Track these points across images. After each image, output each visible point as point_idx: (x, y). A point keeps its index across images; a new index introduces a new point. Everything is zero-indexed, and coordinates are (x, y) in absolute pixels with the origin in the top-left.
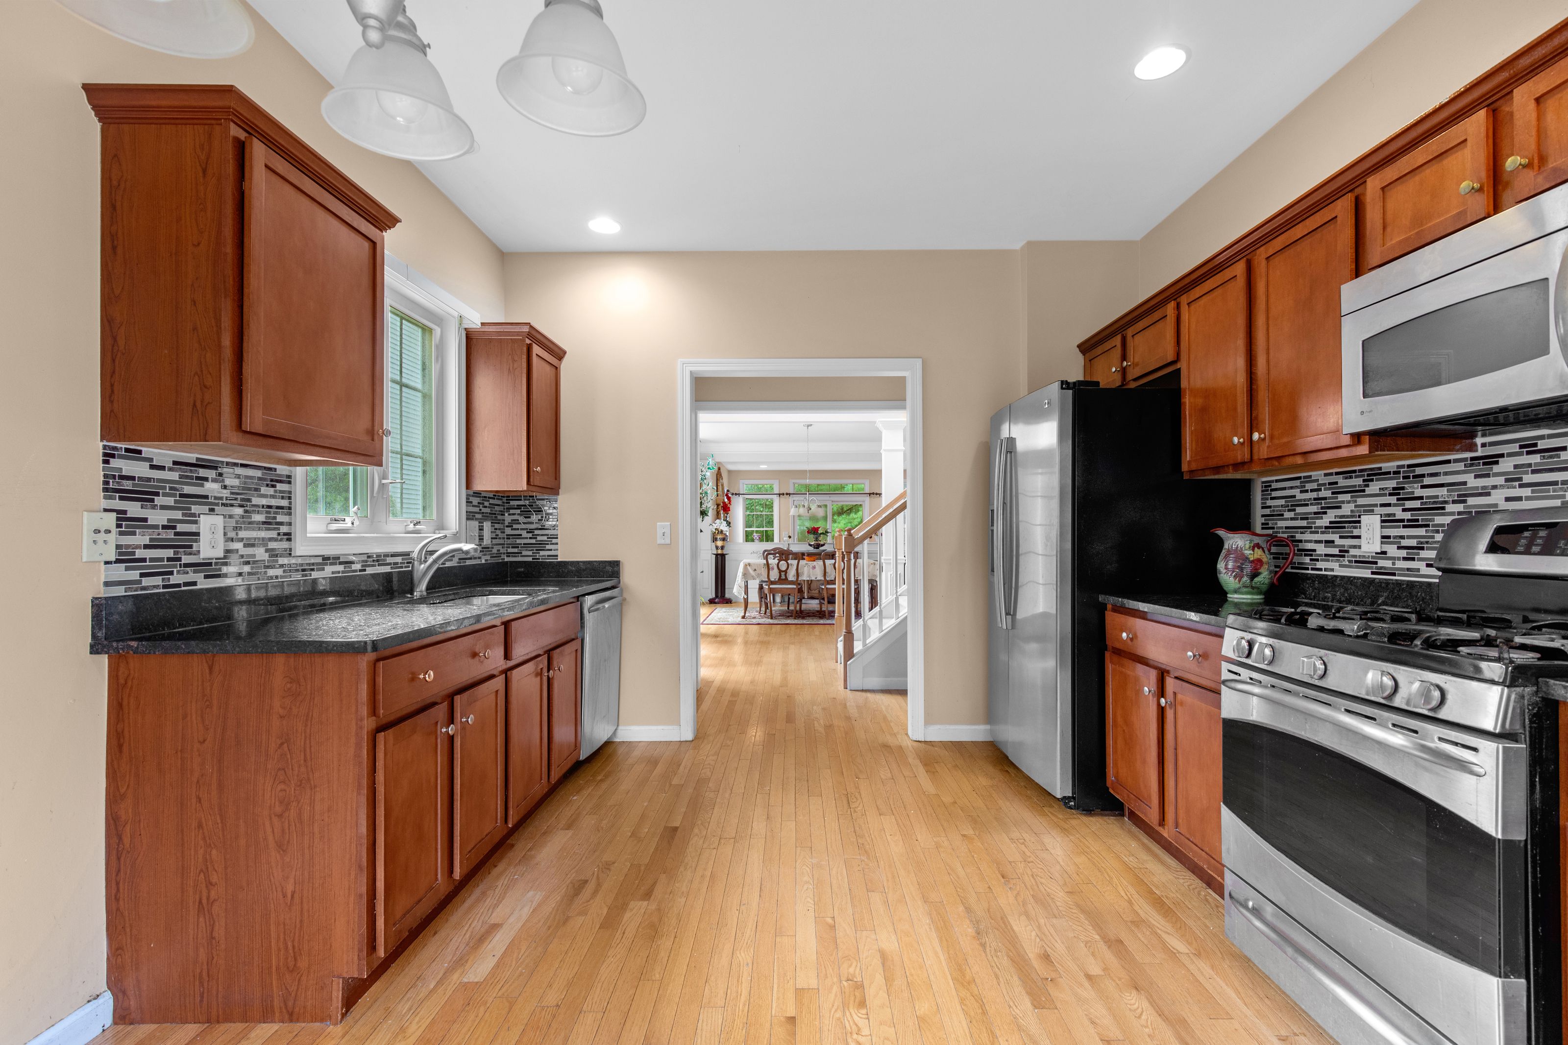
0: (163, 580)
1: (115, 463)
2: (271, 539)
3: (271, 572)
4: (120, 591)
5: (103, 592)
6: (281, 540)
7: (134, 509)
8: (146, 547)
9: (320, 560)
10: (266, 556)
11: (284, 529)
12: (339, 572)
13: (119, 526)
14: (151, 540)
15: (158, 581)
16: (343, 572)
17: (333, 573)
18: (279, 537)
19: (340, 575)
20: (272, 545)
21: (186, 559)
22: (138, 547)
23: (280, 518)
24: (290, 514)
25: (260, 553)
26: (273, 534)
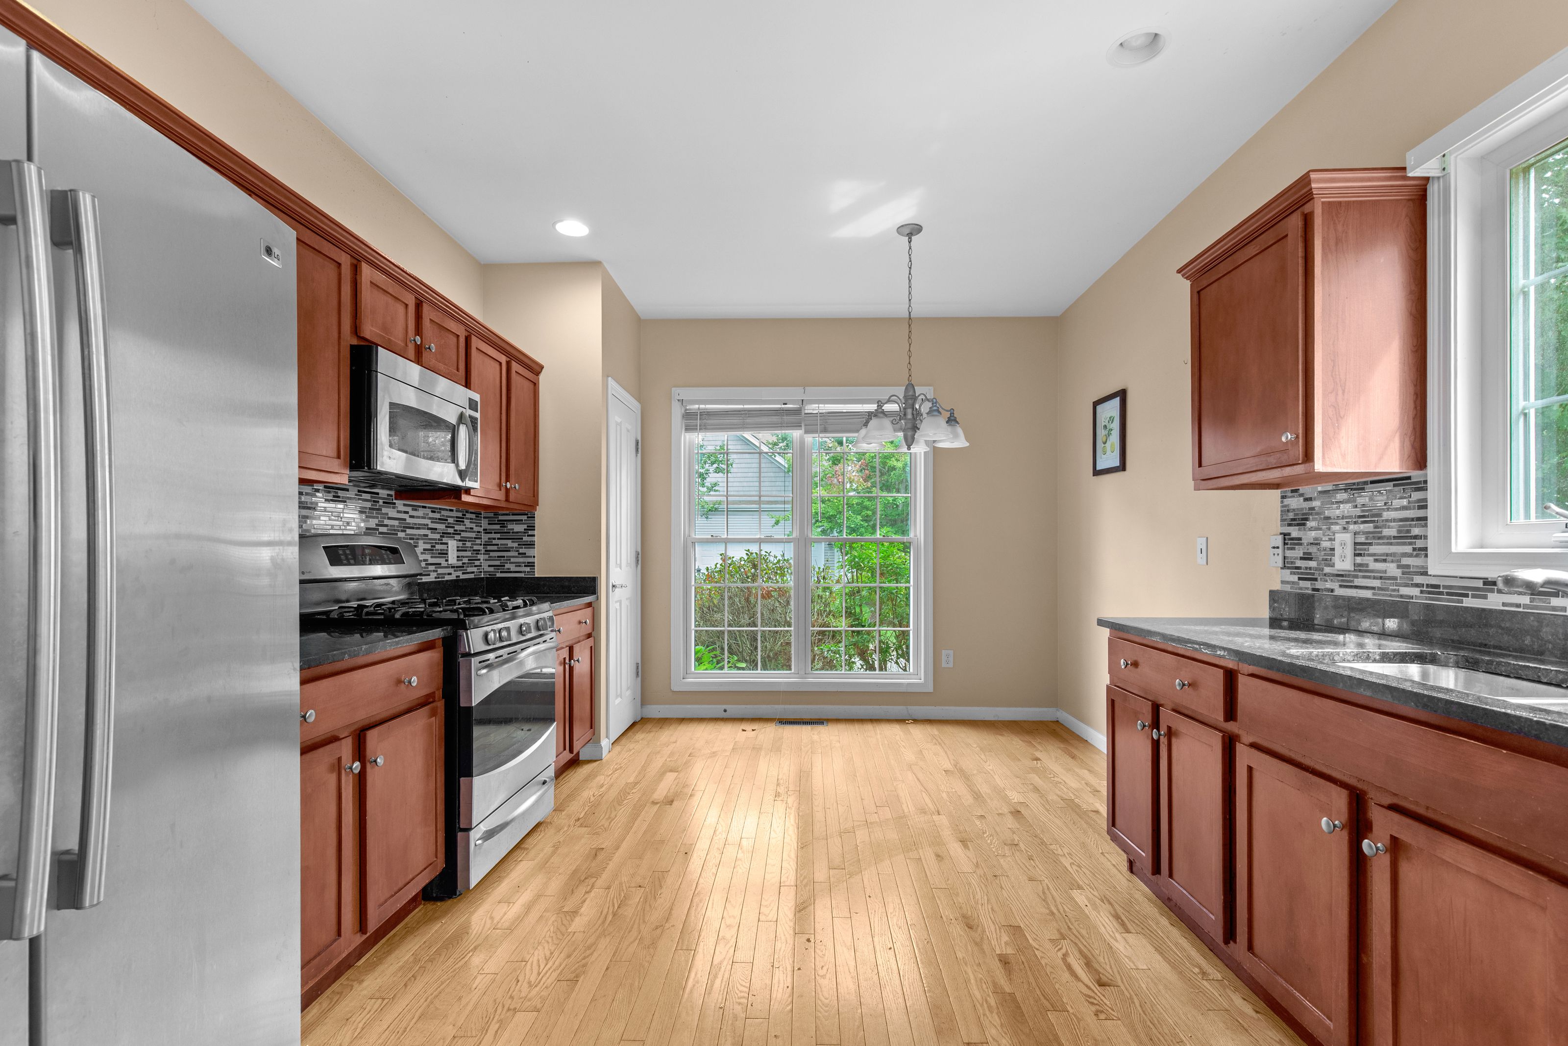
0: (1311, 584)
1: (1287, 501)
2: (1405, 555)
3: (1405, 591)
4: (1288, 588)
5: (1277, 586)
6: (1417, 556)
7: (1295, 532)
8: (1301, 559)
9: (1480, 584)
10: (1398, 573)
11: (1419, 544)
12: (1518, 606)
13: (1285, 544)
14: (1304, 553)
15: (1308, 584)
16: (1525, 606)
17: (1504, 604)
18: (1415, 553)
19: (1521, 610)
20: (1405, 561)
21: (1327, 570)
22: (1296, 558)
23: (1416, 531)
24: (1426, 526)
25: (1392, 569)
26: (1408, 549)
